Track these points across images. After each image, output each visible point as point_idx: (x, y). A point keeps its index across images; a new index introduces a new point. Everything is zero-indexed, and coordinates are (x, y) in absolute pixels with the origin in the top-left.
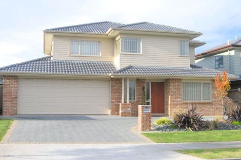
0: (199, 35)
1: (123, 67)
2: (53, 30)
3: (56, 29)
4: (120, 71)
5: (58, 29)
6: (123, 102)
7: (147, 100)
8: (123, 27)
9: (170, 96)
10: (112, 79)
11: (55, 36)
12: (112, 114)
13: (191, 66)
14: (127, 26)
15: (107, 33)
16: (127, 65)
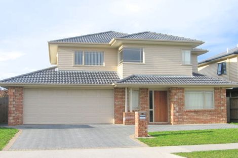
0: (201, 43)
1: (125, 77)
2: (57, 41)
3: (60, 41)
4: (123, 81)
5: (62, 40)
6: (126, 111)
7: (150, 108)
8: (125, 37)
9: (172, 105)
10: (115, 88)
11: (59, 47)
12: (116, 122)
13: (194, 74)
14: (129, 36)
15: (110, 43)
16: (130, 74)
